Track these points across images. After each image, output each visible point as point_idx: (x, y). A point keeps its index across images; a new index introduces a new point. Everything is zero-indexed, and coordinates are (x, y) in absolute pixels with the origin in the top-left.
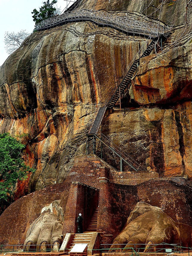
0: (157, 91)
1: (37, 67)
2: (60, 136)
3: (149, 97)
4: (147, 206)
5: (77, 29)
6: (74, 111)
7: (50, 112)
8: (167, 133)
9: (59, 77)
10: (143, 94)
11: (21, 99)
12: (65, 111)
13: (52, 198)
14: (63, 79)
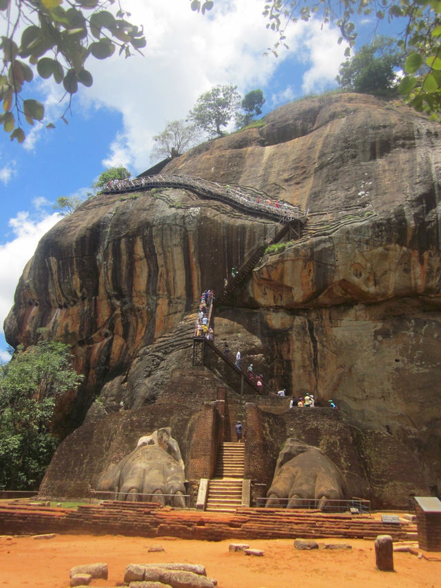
0: (290, 289)
1: (107, 240)
2: (130, 338)
3: (274, 297)
4: (302, 445)
5: (171, 197)
6: (157, 305)
7: (118, 303)
8: (298, 347)
9: (138, 256)
10: (267, 292)
11: (76, 281)
12: (143, 303)
13: (156, 424)
14: (145, 260)
